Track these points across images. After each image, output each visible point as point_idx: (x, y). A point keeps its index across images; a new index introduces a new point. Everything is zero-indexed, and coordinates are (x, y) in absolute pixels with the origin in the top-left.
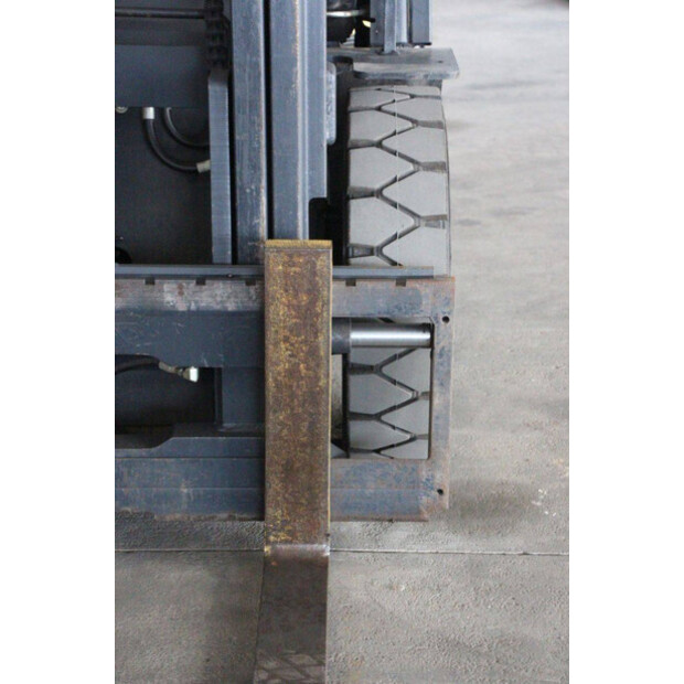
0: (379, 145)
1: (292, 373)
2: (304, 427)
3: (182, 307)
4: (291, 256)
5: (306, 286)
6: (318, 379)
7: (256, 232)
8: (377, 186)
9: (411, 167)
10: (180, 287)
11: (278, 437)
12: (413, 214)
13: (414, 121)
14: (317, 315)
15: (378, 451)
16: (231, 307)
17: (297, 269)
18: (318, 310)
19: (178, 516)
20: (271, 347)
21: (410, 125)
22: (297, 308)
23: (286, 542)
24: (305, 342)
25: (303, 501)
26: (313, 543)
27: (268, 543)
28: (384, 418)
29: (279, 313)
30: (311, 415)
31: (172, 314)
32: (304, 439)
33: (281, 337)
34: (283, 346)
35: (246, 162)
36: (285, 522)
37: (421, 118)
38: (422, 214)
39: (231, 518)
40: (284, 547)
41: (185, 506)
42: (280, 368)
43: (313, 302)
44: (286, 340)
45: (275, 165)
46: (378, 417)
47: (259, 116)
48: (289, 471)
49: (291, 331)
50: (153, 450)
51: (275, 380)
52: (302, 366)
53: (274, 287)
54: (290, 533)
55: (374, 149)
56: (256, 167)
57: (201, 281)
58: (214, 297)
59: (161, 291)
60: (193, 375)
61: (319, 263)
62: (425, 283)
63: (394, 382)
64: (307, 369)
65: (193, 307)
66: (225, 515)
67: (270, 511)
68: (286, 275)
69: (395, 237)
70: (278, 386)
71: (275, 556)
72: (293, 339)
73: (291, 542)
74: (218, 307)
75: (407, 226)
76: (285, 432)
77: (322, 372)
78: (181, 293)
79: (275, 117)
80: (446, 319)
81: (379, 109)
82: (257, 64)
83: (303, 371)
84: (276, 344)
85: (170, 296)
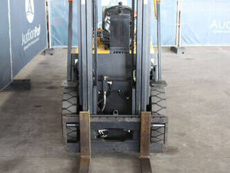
0: (156, 96)
4: (145, 114)
14: (149, 123)
33: (143, 126)
38: (163, 107)
57: (131, 118)
60: (129, 131)
61: (149, 115)
63: (158, 132)
71: (142, 158)
73: (144, 156)
85: (127, 120)
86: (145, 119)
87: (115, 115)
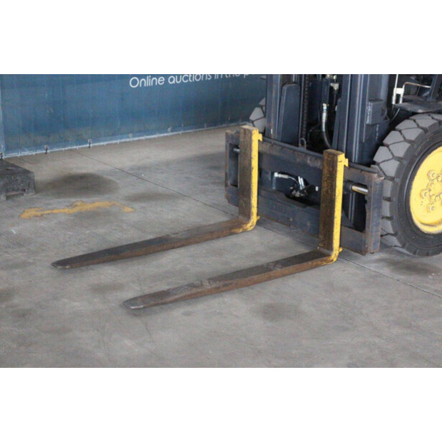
1: (327, 192)
3: (311, 165)
5: (332, 165)
8: (389, 143)
9: (403, 140)
10: (312, 159)
13: (418, 126)
17: (330, 159)
18: (334, 173)
21: (416, 126)
23: (322, 247)
24: (330, 183)
25: (327, 235)
27: (319, 246)
29: (325, 171)
31: (308, 166)
32: (329, 215)
36: (323, 240)
40: (322, 249)
42: (325, 189)
43: (333, 170)
44: (326, 181)
49: (328, 178)
51: (323, 193)
52: (329, 190)
53: (325, 164)
54: (324, 244)
55: (398, 132)
58: (317, 164)
59: (307, 159)
61: (335, 159)
65: (313, 166)
68: (328, 160)
72: (328, 181)
75: (389, 158)
76: (324, 211)
78: (311, 161)
81: (415, 120)
83: (330, 192)
84: (324, 181)
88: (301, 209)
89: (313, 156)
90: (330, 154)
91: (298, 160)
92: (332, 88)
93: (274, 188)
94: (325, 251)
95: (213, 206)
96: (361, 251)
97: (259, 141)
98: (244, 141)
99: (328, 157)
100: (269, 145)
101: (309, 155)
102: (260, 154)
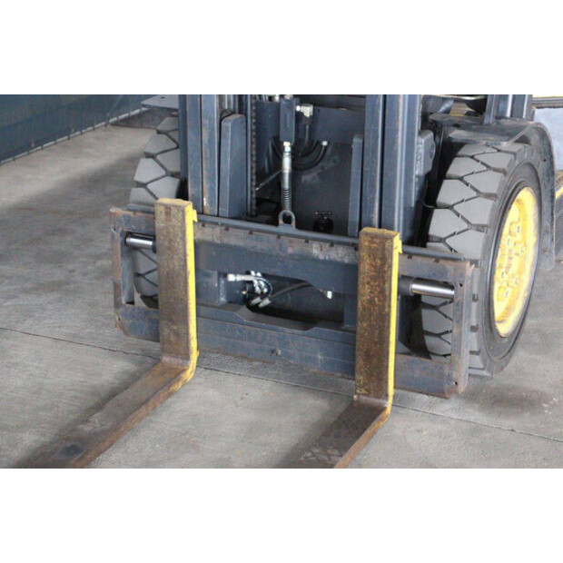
0: (461, 179)
1: (371, 301)
2: (377, 333)
3: (321, 257)
4: (372, 238)
5: (380, 256)
6: (385, 308)
7: (372, 221)
8: (452, 203)
9: (475, 194)
10: (321, 246)
11: (362, 336)
12: (468, 222)
13: (488, 167)
14: (385, 272)
15: (445, 356)
16: (346, 261)
17: (375, 245)
18: (386, 269)
19: (315, 370)
20: (360, 286)
21: (485, 168)
22: (375, 267)
23: (365, 395)
24: (378, 286)
25: (375, 374)
26: (379, 398)
27: (356, 393)
28: (443, 336)
29: (366, 267)
30: (380, 327)
31: (316, 260)
32: (376, 340)
33: (366, 281)
34: (367, 286)
35: (368, 182)
36: (365, 384)
37: (493, 166)
38: (473, 222)
39: (343, 377)
40: (364, 398)
41: (319, 366)
42: (365, 298)
43: (383, 265)
44: (368, 283)
45: (384, 186)
46: (439, 335)
47: (376, 158)
48: (368, 356)
49: (371, 279)
50: (306, 332)
51: (362, 304)
52: (376, 299)
53: (364, 254)
54: (367, 390)
55: (458, 181)
56: (373, 186)
57: (332, 244)
58: (337, 254)
59: (312, 247)
60: (329, 295)
61: (387, 244)
62: (450, 262)
63: (446, 317)
64: (379, 301)
65: (327, 258)
66: (339, 375)
67: (357, 376)
68: (370, 248)
69: (454, 234)
70: (364, 307)
71: (358, 402)
72: (372, 283)
73: (368, 395)
74: (339, 260)
75: (462, 228)
76: (366, 334)
77: (386, 304)
78: (321, 250)
79: (386, 160)
80: (461, 285)
81: (472, 157)
82: (377, 130)
83: (377, 302)
84: (363, 284)
85: (316, 250)
86: (373, 254)
87: (282, 228)
88: (301, 332)
89: (326, 241)
90: (373, 237)
91: (290, 251)
92: (299, 115)
93: (223, 299)
94: (373, 400)
95: (73, 340)
96: (443, 392)
97: (194, 222)
98: (167, 227)
99: (372, 242)
100: (218, 229)
101: (315, 240)
102: (197, 245)
